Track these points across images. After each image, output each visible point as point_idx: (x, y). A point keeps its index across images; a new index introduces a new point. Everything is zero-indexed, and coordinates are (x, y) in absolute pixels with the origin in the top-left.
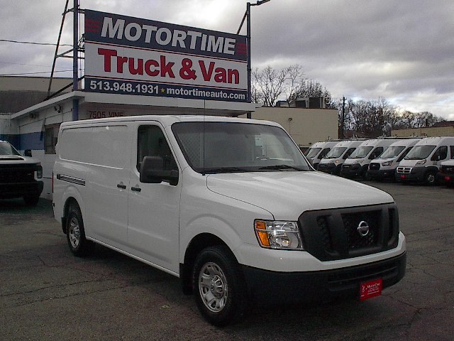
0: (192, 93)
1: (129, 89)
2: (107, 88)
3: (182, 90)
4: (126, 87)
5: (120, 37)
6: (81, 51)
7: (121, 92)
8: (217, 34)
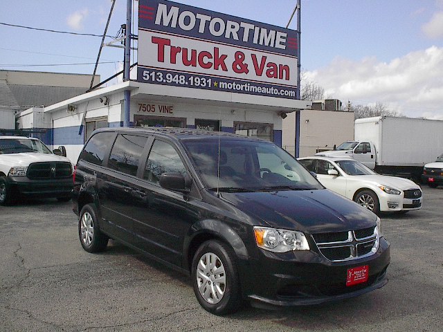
0: (244, 87)
1: (182, 81)
2: (160, 79)
3: (234, 84)
4: (179, 79)
5: (174, 25)
6: (134, 38)
7: (173, 84)
8: (269, 27)
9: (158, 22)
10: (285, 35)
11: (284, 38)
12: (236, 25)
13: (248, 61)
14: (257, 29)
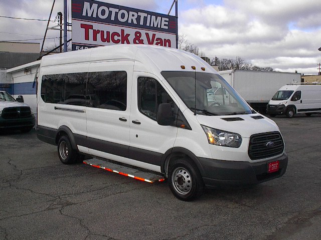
5: (95, 16)
6: (69, 25)
9: (84, 14)
10: (168, 20)
11: (166, 21)
12: (135, 14)
13: (144, 37)
14: (149, 16)
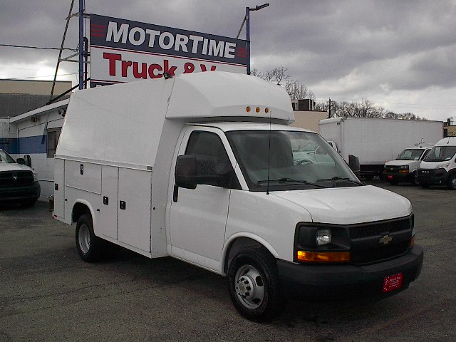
5: (124, 41)
8: (218, 39)
9: (109, 39)
10: (234, 45)
11: (233, 48)
12: (185, 38)
14: (206, 40)
